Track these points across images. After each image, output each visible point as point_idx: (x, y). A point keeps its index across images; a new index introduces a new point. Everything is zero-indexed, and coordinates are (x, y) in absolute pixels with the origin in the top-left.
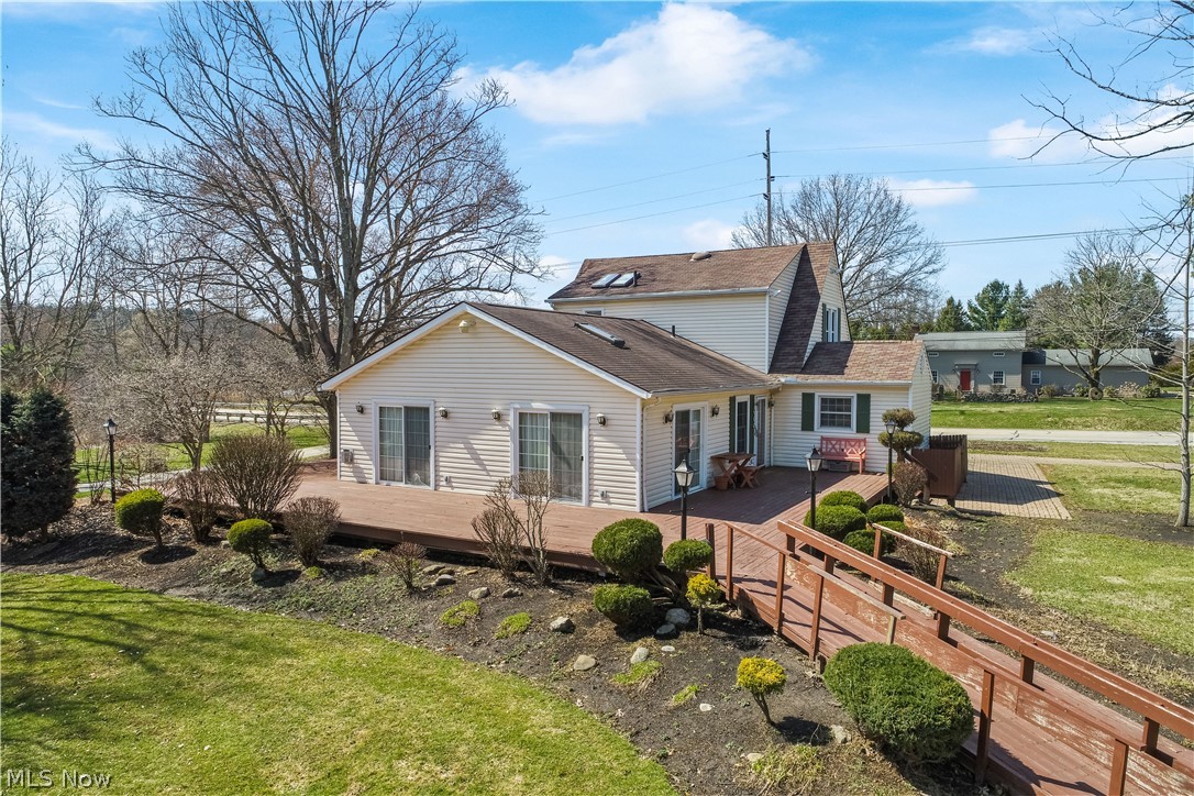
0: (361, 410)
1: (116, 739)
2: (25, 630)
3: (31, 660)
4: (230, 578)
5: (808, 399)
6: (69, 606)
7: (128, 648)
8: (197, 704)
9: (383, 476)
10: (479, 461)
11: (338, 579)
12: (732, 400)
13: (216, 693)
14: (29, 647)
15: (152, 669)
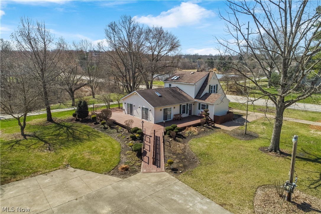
0: (125, 103)
1: (83, 143)
2: (80, 132)
3: (80, 135)
4: (101, 128)
5: (199, 104)
6: (85, 129)
7: (88, 135)
8: (90, 141)
9: (128, 113)
10: (138, 113)
11: (112, 129)
12: (181, 105)
13: (92, 140)
14: (80, 134)
15: (89, 137)
